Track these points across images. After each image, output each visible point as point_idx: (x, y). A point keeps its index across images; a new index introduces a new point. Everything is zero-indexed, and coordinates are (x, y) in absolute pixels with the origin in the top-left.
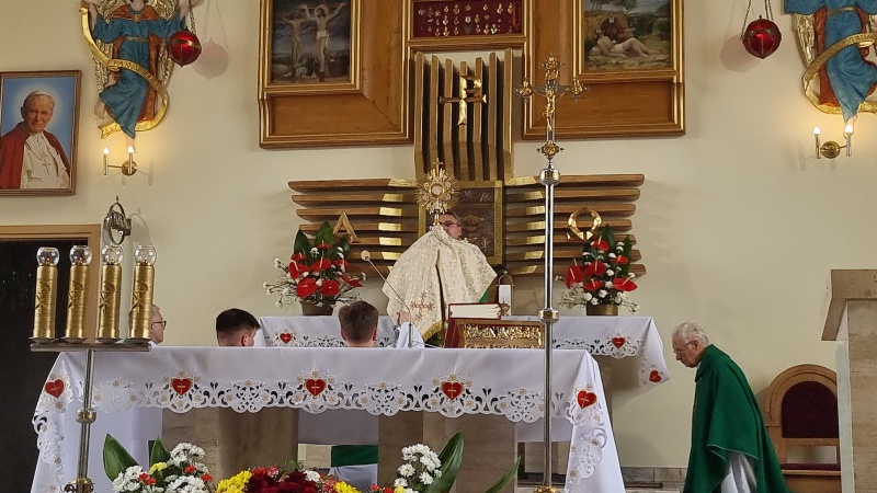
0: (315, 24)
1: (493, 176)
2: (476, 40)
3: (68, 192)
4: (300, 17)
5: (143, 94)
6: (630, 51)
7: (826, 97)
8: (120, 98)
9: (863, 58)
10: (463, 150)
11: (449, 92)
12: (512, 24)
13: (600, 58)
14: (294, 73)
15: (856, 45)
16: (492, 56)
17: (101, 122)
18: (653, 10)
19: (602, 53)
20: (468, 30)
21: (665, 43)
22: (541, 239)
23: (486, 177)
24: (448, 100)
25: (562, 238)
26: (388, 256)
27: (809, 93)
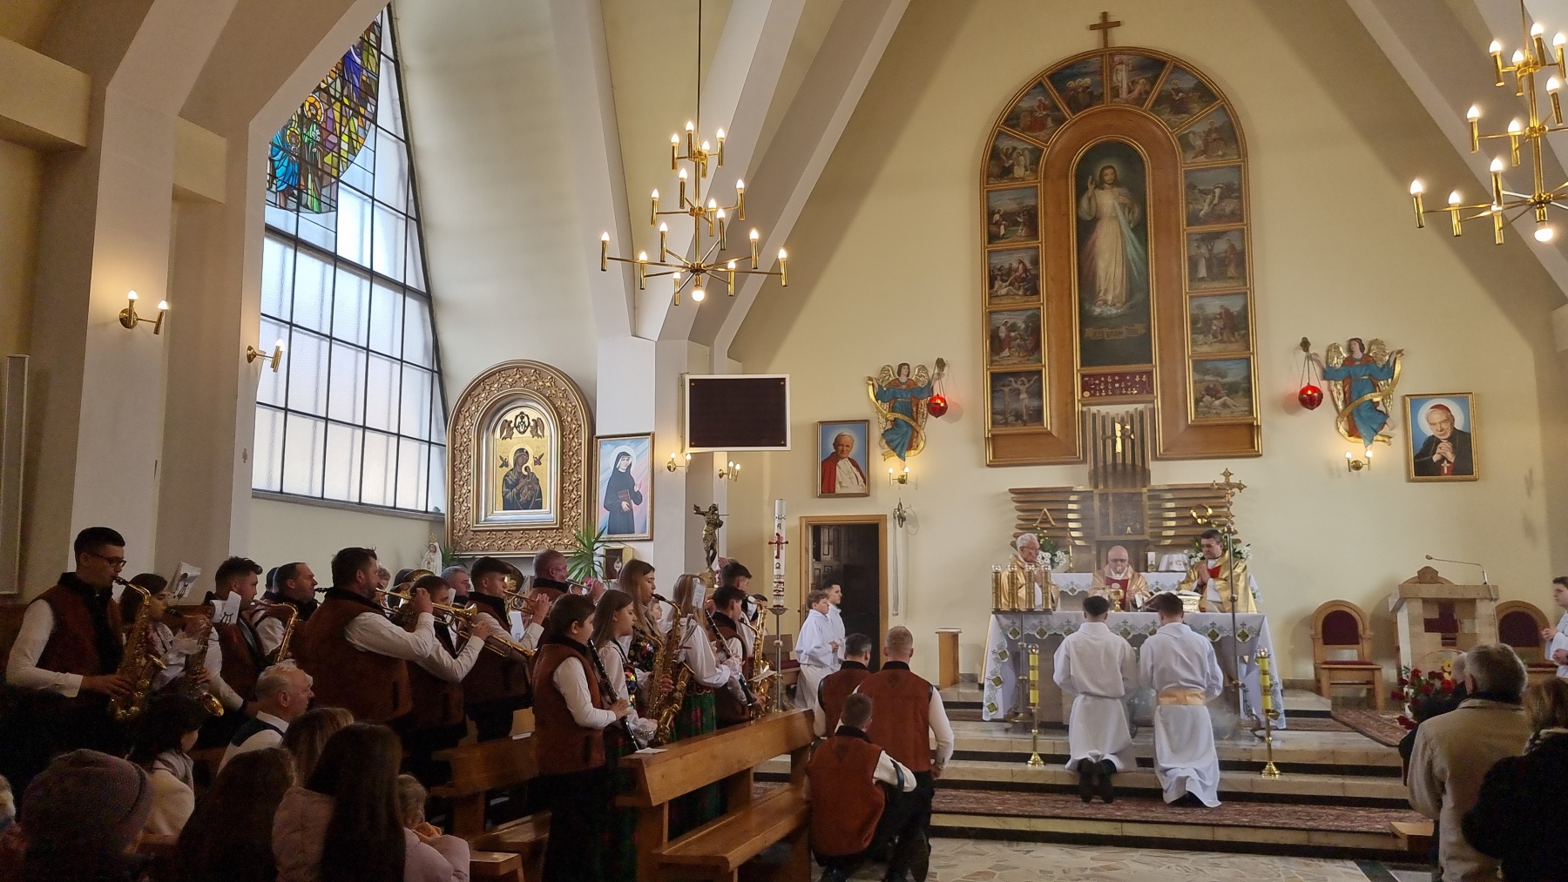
0: (1018, 389)
1: (1139, 484)
2: (1124, 398)
3: (866, 495)
4: (1009, 385)
5: (909, 435)
6: (1225, 405)
7: (1353, 432)
8: (895, 437)
9: (1375, 408)
10: (1119, 468)
11: (1109, 433)
12: (1147, 388)
13: (1205, 409)
14: (1006, 419)
15: (1372, 400)
16: (1136, 408)
17: (884, 451)
18: (1239, 379)
19: (1206, 407)
20: (1117, 392)
21: (1247, 400)
22: (1173, 523)
23: (1135, 486)
24: (1109, 437)
25: (1187, 523)
26: (1074, 534)
27: (1342, 430)
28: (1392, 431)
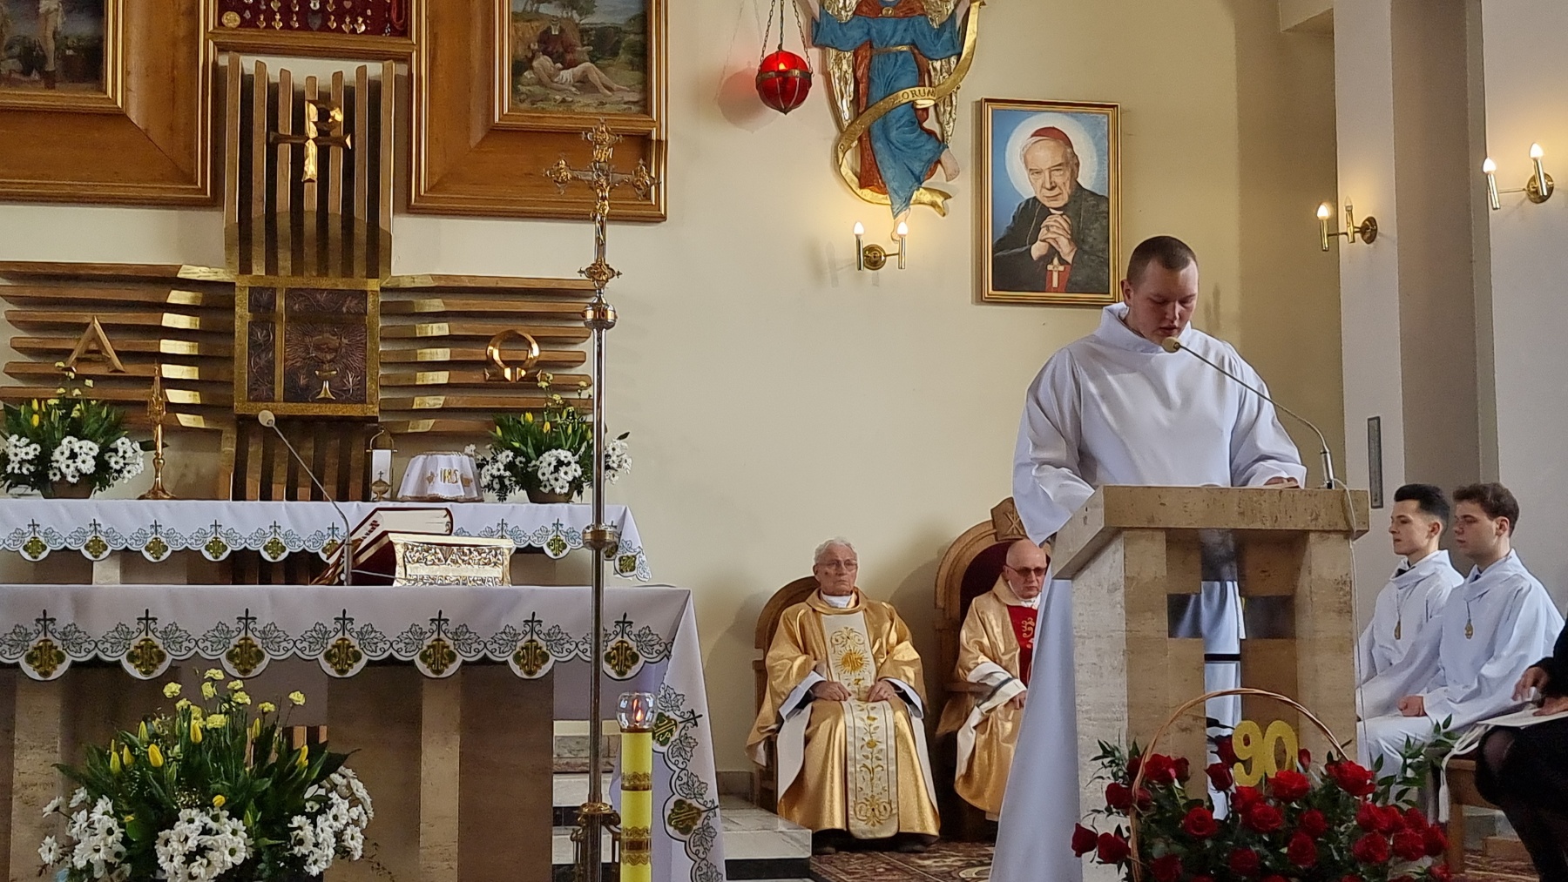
1: (359, 269)
2: (331, 41)
6: (583, 83)
7: (868, 177)
9: (920, 124)
10: (310, 222)
11: (286, 126)
12: (393, 22)
13: (537, 89)
15: (913, 104)
16: (362, 72)
18: (620, 20)
19: (540, 82)
20: (316, 22)
21: (637, 75)
22: (442, 377)
23: (348, 271)
24: (284, 139)
25: (475, 377)
26: (176, 396)
27: (845, 170)
28: (950, 183)
